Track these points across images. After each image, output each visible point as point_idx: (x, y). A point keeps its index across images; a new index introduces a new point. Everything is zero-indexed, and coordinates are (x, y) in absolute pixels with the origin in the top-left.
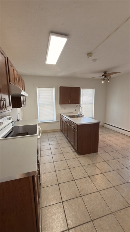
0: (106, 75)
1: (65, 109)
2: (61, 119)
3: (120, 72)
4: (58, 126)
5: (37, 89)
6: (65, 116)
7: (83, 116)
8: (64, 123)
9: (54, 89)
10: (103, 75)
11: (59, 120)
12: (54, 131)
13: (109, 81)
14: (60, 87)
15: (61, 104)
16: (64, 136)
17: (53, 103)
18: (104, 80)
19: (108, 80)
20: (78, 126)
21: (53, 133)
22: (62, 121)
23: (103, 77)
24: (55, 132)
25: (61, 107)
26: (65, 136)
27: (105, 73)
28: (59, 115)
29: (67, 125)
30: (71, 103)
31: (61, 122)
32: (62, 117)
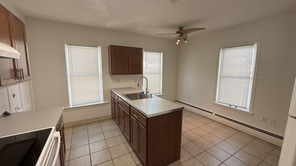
0: (182, 31)
1: (119, 81)
2: (113, 99)
3: (204, 29)
4: (108, 111)
5: (67, 47)
6: (120, 96)
7: (151, 95)
8: (119, 108)
9: (99, 49)
10: (178, 32)
11: (109, 101)
12: (100, 121)
13: (186, 42)
14: (111, 46)
15: (112, 74)
16: (119, 130)
17: (98, 72)
18: (180, 39)
19: (185, 40)
20: (148, 119)
21: (98, 124)
22: (115, 103)
23: (178, 35)
24: (103, 121)
25: (112, 79)
26: (121, 130)
27: (181, 28)
28: (110, 92)
29: (124, 112)
30: (129, 73)
31: (113, 105)
32: (114, 96)
